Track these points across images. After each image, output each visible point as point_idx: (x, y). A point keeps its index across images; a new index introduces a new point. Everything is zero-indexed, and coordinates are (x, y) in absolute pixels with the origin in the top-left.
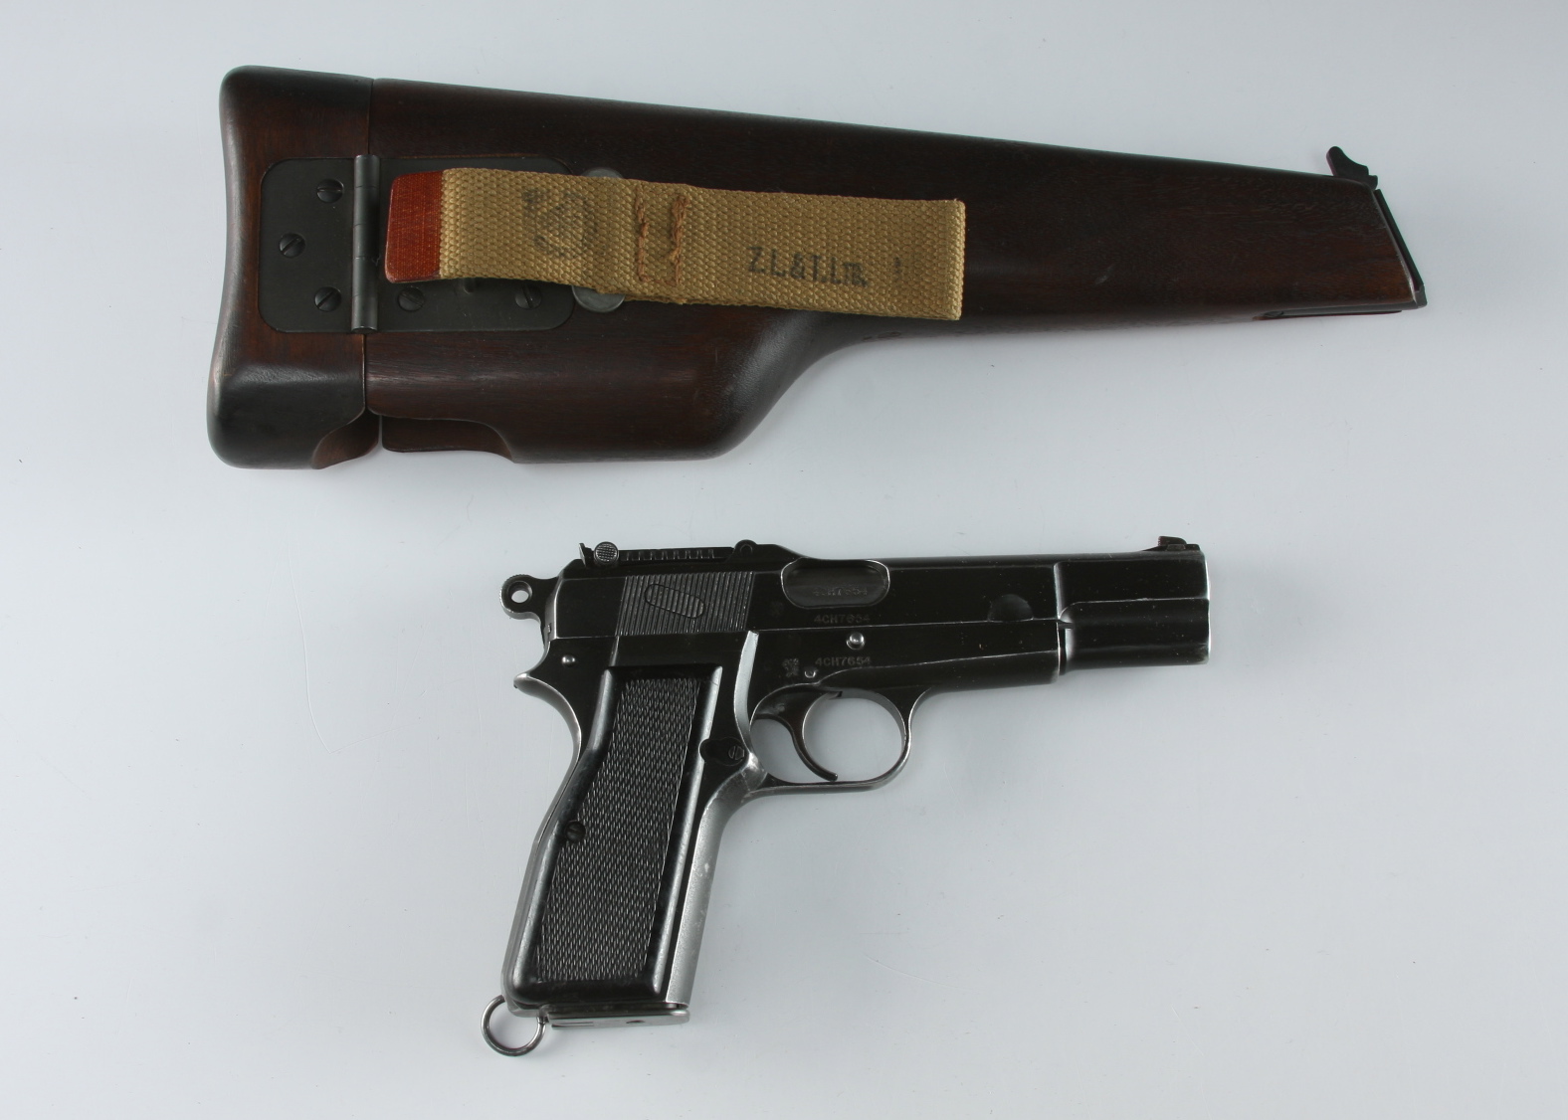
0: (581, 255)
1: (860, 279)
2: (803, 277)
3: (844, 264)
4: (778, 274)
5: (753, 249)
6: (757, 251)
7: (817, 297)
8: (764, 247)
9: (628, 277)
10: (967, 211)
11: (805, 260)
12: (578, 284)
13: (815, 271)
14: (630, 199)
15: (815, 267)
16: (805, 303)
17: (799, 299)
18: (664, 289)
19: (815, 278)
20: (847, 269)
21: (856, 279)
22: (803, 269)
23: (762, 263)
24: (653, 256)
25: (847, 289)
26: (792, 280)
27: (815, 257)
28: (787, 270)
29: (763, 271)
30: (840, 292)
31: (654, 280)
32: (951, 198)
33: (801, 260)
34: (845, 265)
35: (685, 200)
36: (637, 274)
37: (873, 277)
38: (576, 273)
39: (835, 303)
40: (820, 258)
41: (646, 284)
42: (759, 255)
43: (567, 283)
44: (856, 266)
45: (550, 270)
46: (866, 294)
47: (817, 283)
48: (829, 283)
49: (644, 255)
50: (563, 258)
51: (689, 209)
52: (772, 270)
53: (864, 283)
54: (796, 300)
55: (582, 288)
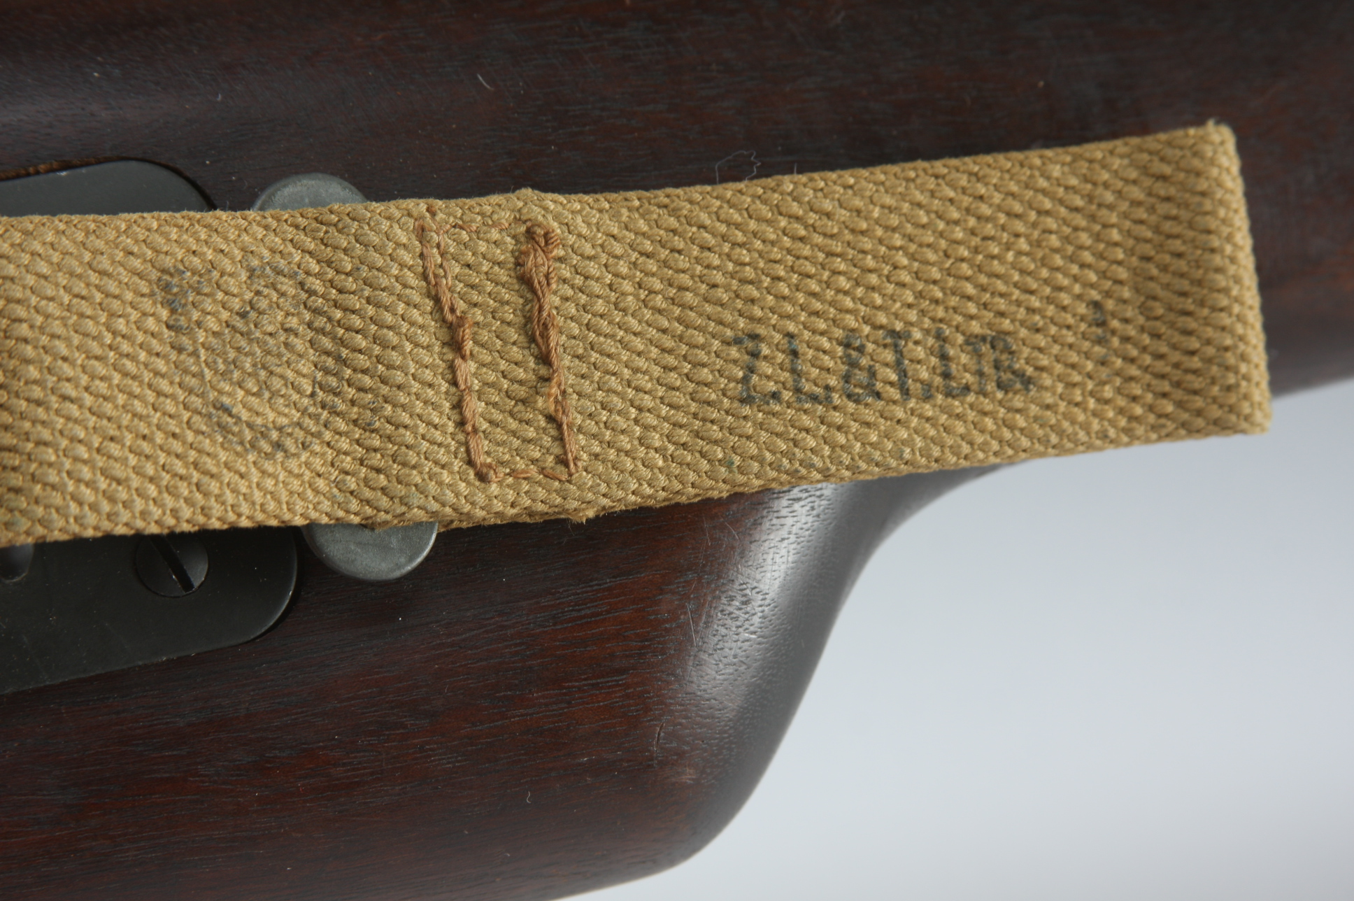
0: (318, 435)
1: (1014, 372)
2: (878, 395)
3: (967, 342)
4: (814, 398)
5: (737, 341)
6: (750, 345)
7: (919, 442)
8: (761, 330)
9: (446, 477)
10: (1241, 148)
11: (870, 347)
12: (325, 520)
13: (903, 374)
14: (407, 258)
15: (899, 363)
16: (893, 463)
17: (877, 455)
18: (541, 493)
19: (906, 392)
20: (978, 355)
21: (1006, 376)
22: (872, 374)
23: (770, 374)
24: (495, 405)
25: (987, 405)
26: (851, 406)
27: (893, 333)
28: (833, 382)
29: (775, 396)
30: (971, 415)
31: (513, 473)
32: (1200, 122)
33: (861, 349)
34: (972, 342)
35: (546, 235)
36: (470, 463)
37: (1045, 361)
38: (317, 491)
39: (966, 449)
40: (906, 336)
41: (494, 488)
42: (755, 355)
43: (299, 521)
44: (998, 340)
45: (258, 496)
46: (1034, 409)
47: (912, 403)
48: (940, 398)
49: (474, 406)
50: (280, 456)
51: (560, 260)
52: (798, 390)
53: (1027, 382)
54: (870, 460)
55: (341, 525)
